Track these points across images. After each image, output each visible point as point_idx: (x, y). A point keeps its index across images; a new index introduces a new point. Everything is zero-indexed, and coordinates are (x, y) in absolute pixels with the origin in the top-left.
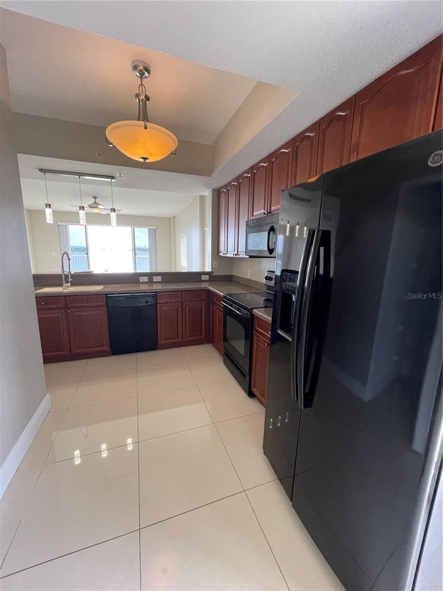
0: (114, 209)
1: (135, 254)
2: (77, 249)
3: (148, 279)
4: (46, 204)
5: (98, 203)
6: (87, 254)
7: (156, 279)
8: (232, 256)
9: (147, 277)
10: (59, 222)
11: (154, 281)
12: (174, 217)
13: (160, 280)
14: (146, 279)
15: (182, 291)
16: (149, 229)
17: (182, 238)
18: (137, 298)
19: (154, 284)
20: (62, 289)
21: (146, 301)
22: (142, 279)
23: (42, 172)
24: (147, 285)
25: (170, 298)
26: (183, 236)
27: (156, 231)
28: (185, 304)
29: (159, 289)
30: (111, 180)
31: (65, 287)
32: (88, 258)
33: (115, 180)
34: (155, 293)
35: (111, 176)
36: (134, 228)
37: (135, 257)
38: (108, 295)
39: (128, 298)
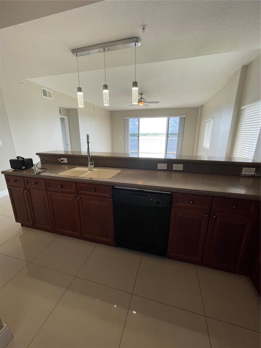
0: (136, 83)
1: (168, 137)
2: (133, 135)
3: (167, 166)
6: (138, 137)
7: (176, 167)
9: (166, 164)
11: (174, 169)
12: (202, 106)
13: (182, 169)
14: (164, 166)
15: (213, 196)
16: (180, 118)
17: (208, 124)
18: (146, 196)
19: (174, 174)
20: (88, 169)
21: (158, 202)
22: (160, 166)
23: (74, 53)
24: (165, 174)
25: (193, 203)
26: (209, 121)
27: (185, 118)
28: (215, 216)
29: (176, 188)
30: (135, 44)
31: (90, 168)
32: (138, 139)
33: (139, 44)
34: (171, 193)
35: (136, 36)
36: (169, 118)
37: (168, 139)
38: (115, 187)
39: (135, 194)
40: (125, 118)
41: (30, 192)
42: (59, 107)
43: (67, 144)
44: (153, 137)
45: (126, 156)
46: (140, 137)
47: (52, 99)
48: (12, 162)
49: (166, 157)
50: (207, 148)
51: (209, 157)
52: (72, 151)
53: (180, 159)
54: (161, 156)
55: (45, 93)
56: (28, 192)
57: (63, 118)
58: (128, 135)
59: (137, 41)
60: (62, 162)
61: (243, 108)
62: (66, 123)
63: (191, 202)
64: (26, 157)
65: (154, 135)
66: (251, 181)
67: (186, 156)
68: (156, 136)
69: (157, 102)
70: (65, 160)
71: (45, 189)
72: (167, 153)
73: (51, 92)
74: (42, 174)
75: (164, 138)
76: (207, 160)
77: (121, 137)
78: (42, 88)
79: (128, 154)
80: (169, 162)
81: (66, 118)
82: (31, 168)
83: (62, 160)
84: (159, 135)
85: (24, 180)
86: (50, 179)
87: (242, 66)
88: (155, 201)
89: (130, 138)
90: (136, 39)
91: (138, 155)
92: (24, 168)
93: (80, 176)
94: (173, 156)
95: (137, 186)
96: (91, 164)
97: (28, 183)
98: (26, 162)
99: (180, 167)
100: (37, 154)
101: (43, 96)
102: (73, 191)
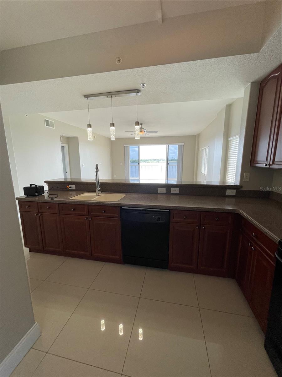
0: (138, 123)
1: (168, 164)
2: (133, 162)
3: (166, 190)
4: (88, 125)
5: (143, 128)
6: (138, 164)
7: (173, 190)
8: (264, 166)
9: (165, 189)
10: (125, 144)
11: (172, 192)
12: (199, 135)
13: (178, 192)
14: (163, 190)
15: (201, 211)
16: (179, 145)
17: (205, 150)
18: (149, 213)
19: (172, 197)
20: (96, 195)
21: (158, 218)
22: (160, 190)
23: (86, 98)
24: (164, 196)
25: (186, 217)
26: (206, 148)
27: (184, 146)
28: (203, 228)
29: (172, 206)
30: (137, 94)
31: (97, 194)
32: (139, 166)
33: (140, 94)
34: (169, 211)
35: (137, 89)
36: (168, 146)
37: (168, 165)
38: (123, 208)
39: (140, 213)
40: (125, 145)
41: (42, 217)
42: (61, 136)
43: (66, 172)
44: (154, 164)
45: (127, 182)
46: (141, 164)
47: (54, 128)
48: (25, 189)
49: (167, 182)
50: (205, 174)
51: (207, 182)
52: (71, 179)
53: (181, 184)
54: (162, 181)
55: (47, 123)
56: (41, 217)
57: (63, 146)
58: (128, 161)
59: (138, 92)
60: (70, 188)
61: (230, 139)
62: (66, 151)
63: (185, 217)
64: (39, 184)
65: (155, 161)
66: (233, 200)
67: (186, 181)
68: (156, 162)
69: (156, 132)
70: (74, 187)
71: (58, 213)
72: (168, 179)
73: (54, 122)
74: (55, 199)
75: (164, 164)
76: (206, 184)
77: (121, 164)
78: (45, 119)
79: (129, 180)
80: (168, 187)
81: (66, 146)
82: (42, 195)
83: (71, 187)
84: (160, 162)
85: (38, 205)
86: (64, 203)
87: (226, 105)
88: (157, 218)
89: (131, 165)
90: (137, 91)
91: (139, 181)
92: (37, 194)
93: (91, 199)
94: (173, 181)
95: (141, 206)
96: (99, 190)
97: (41, 208)
98: (39, 189)
99: (177, 191)
100: (45, 182)
101: (46, 126)
102: (85, 213)
